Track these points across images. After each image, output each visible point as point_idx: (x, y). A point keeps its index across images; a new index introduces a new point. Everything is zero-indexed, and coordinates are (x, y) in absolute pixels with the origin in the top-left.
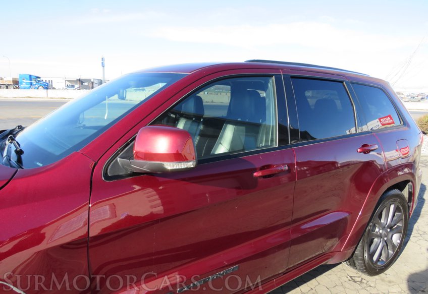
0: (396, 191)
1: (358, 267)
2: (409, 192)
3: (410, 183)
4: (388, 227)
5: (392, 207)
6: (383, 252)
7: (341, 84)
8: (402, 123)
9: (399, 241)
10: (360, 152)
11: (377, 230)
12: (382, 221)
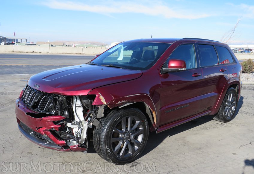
0: (232, 88)
1: (220, 118)
2: (238, 89)
3: (238, 86)
4: (230, 103)
5: (232, 94)
6: (229, 113)
7: (212, 46)
8: (234, 62)
9: (234, 109)
10: (221, 71)
11: (226, 103)
12: (228, 100)
